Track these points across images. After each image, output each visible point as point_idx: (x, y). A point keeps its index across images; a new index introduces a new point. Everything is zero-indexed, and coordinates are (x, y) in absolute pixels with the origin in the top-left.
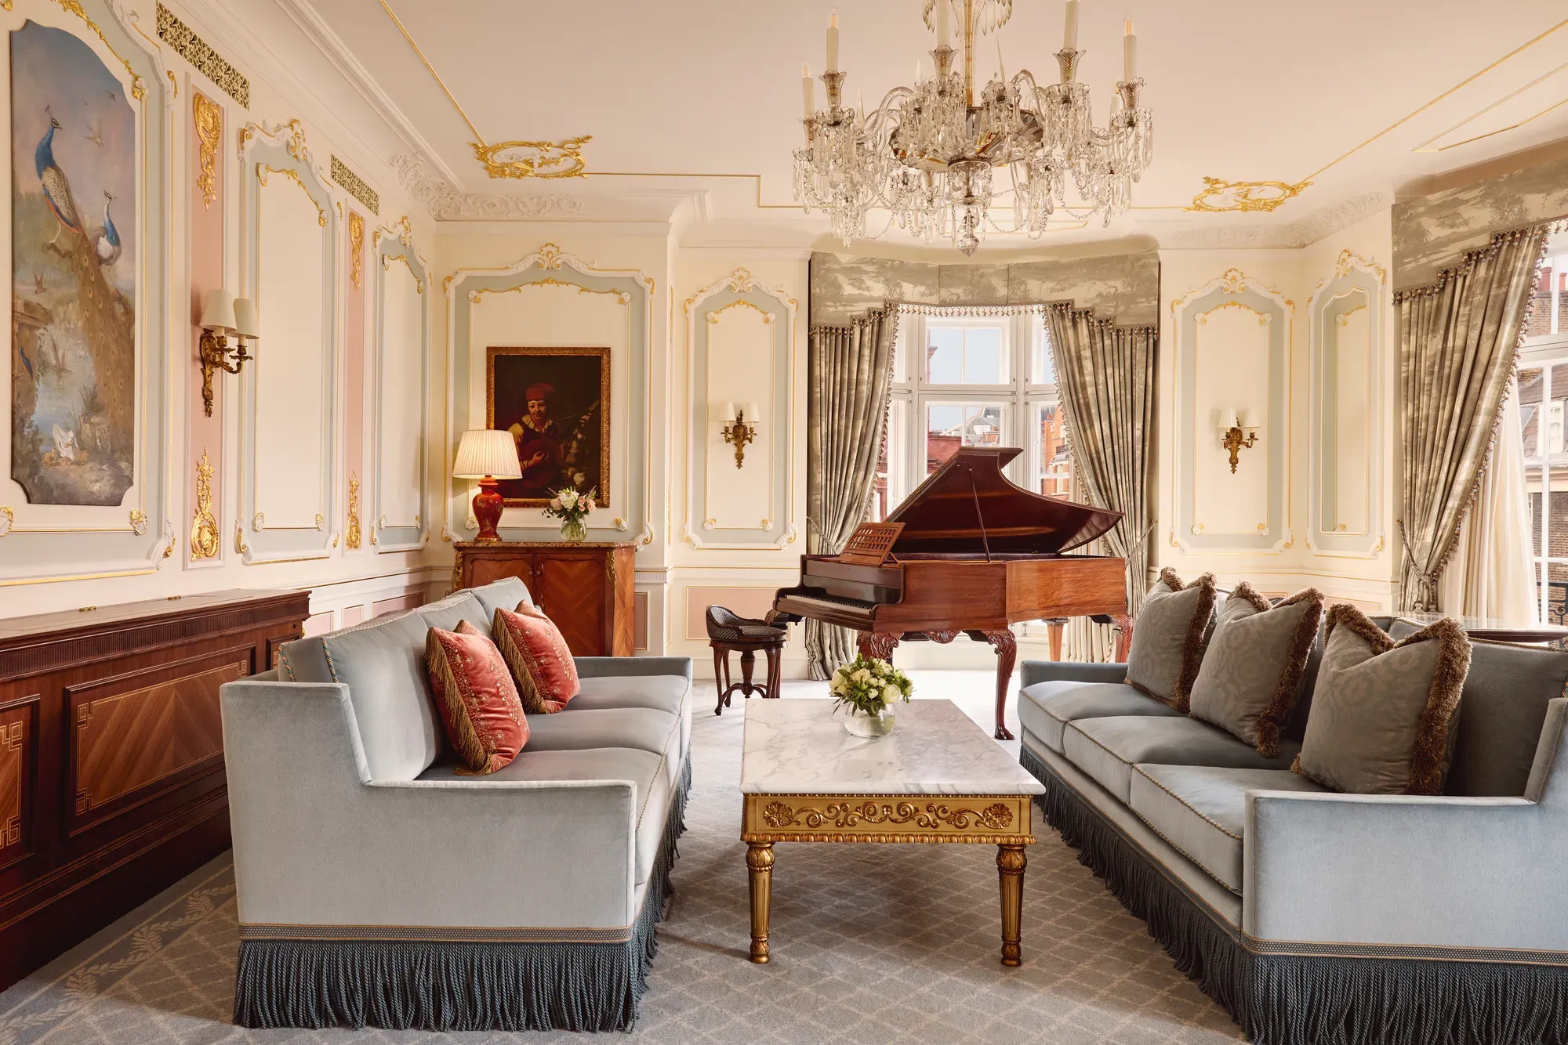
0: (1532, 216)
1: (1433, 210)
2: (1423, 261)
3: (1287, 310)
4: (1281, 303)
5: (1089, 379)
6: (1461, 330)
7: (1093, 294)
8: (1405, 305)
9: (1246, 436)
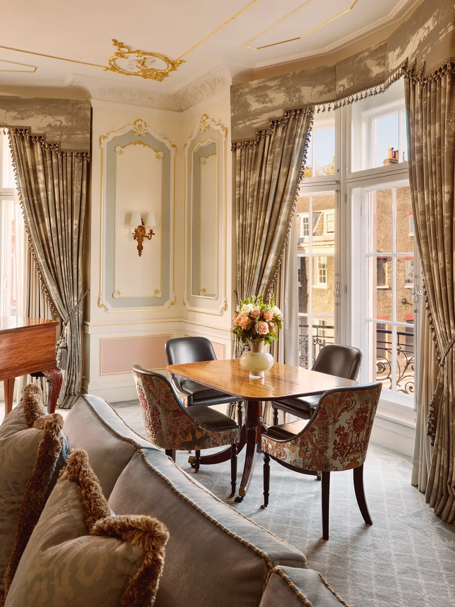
0: (306, 101)
1: (253, 91)
2: (248, 123)
3: (172, 150)
4: (168, 145)
5: (41, 186)
6: (269, 169)
7: (44, 124)
8: (238, 151)
9: (148, 232)
